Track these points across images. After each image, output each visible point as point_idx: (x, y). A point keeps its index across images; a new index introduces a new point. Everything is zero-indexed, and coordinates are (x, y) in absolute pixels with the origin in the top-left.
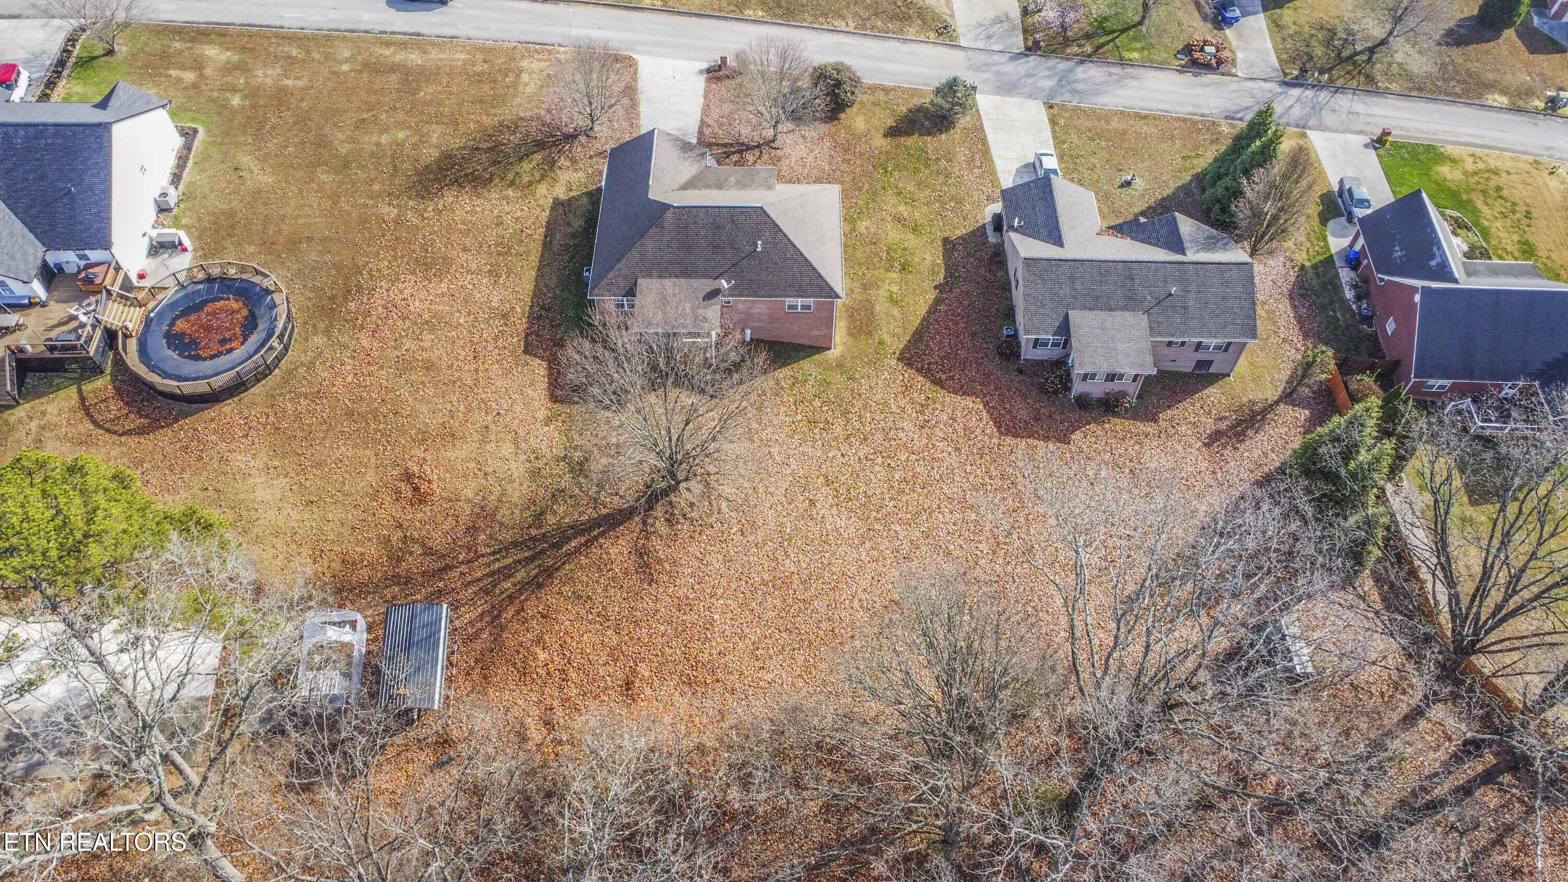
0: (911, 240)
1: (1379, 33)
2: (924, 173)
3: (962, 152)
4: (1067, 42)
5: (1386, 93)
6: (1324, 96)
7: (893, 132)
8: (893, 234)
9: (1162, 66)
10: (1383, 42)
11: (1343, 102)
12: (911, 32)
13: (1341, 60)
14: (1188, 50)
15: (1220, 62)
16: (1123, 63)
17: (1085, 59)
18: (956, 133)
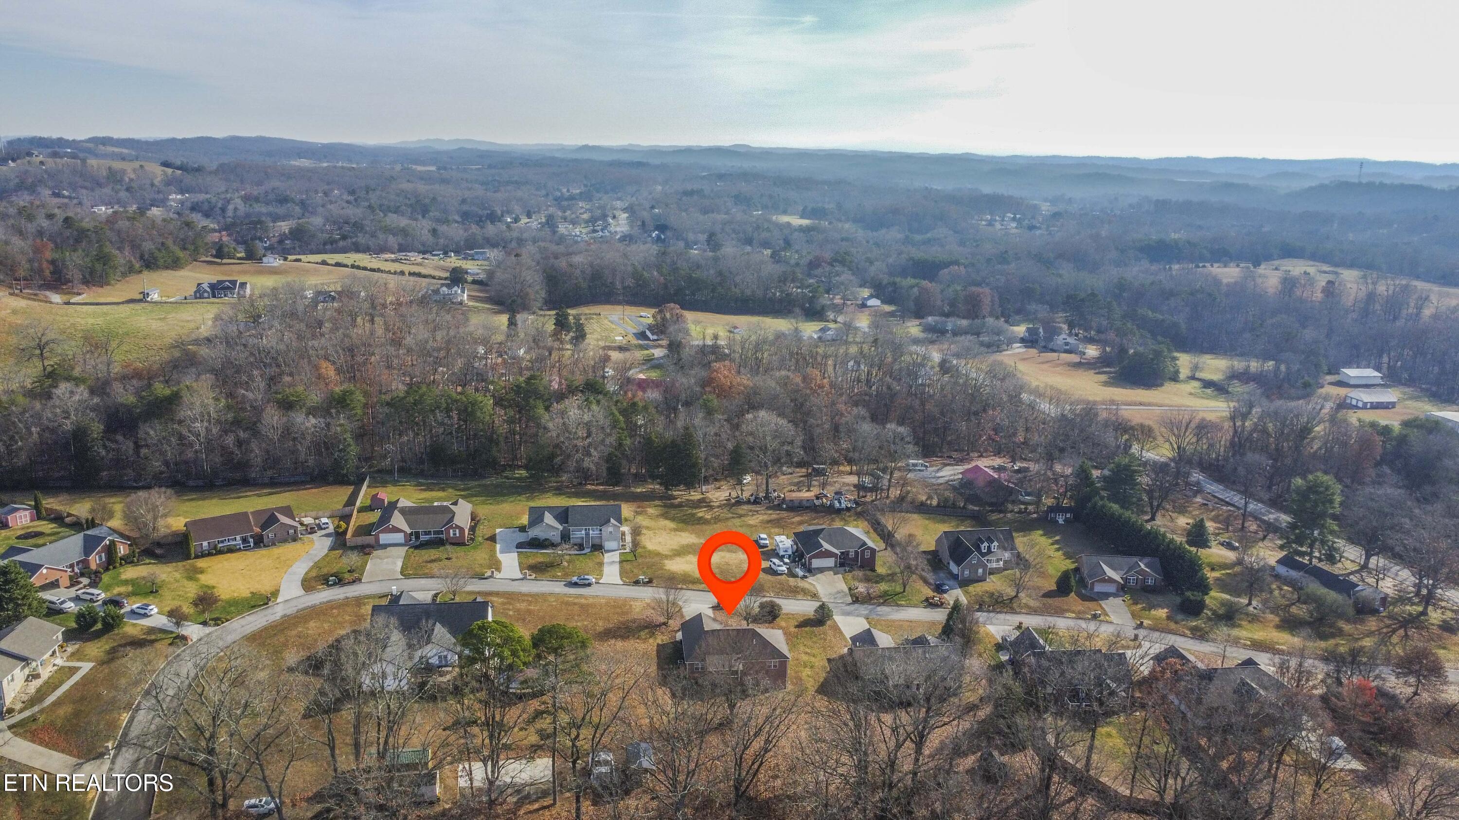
0: (813, 659)
1: (1013, 594)
2: (815, 639)
3: (830, 632)
4: (871, 599)
5: (1020, 613)
6: (992, 615)
7: (797, 627)
8: (805, 658)
9: (915, 606)
10: (1016, 596)
11: (1001, 616)
12: (800, 597)
13: (997, 602)
14: (927, 600)
15: (942, 604)
16: (898, 605)
17: (880, 605)
18: (826, 627)
